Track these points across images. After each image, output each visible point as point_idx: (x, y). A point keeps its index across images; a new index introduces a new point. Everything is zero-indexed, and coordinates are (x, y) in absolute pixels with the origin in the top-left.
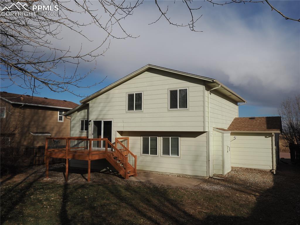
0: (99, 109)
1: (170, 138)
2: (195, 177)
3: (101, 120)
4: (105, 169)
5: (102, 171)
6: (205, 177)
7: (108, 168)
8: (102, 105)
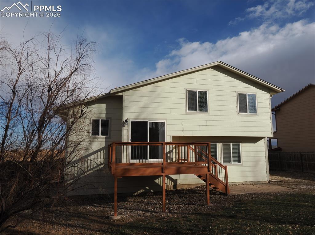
0: (141, 104)
1: (231, 144)
2: (257, 183)
3: (147, 121)
4: (141, 191)
5: (136, 194)
6: (266, 181)
7: (148, 188)
8: (145, 99)
